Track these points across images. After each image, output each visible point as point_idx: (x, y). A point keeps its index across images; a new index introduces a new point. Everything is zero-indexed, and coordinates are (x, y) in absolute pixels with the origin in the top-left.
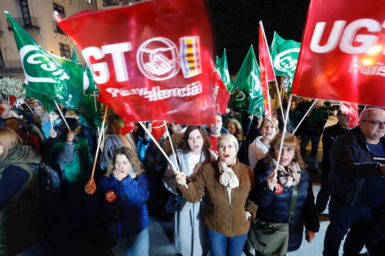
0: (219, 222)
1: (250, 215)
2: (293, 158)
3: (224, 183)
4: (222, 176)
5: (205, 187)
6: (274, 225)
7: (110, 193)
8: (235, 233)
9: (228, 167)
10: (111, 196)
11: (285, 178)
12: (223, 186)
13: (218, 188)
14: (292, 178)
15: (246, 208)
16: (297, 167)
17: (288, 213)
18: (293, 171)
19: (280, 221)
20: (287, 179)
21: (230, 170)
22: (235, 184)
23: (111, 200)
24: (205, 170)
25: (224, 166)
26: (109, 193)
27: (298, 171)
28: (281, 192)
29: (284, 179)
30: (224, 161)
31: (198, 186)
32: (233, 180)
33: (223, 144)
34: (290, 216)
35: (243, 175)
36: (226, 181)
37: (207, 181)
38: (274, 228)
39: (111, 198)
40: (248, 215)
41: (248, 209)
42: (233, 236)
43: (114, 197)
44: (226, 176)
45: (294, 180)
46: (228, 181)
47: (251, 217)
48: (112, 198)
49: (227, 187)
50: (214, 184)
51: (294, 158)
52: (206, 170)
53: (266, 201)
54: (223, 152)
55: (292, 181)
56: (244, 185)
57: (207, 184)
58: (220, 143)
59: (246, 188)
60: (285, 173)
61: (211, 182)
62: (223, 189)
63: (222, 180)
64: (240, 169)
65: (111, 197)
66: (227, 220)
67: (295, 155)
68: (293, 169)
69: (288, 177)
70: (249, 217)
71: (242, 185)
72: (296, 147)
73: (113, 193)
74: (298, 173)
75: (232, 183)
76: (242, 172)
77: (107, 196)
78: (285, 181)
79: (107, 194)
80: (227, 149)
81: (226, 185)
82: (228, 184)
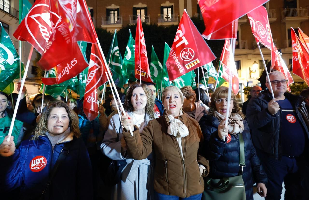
0: (172, 182)
1: (204, 168)
2: (233, 110)
3: (173, 132)
4: (171, 126)
5: (153, 142)
6: (229, 181)
7: (39, 159)
8: (191, 192)
9: (175, 119)
10: (39, 162)
11: (232, 126)
12: (172, 137)
13: (167, 140)
14: (238, 125)
15: (199, 161)
16: (239, 116)
17: (239, 164)
18: (237, 120)
19: (233, 175)
20: (234, 126)
21: (178, 121)
22: (185, 131)
23: (38, 168)
24: (151, 125)
25: (171, 118)
26: (37, 160)
27: (241, 119)
28: (230, 141)
29: (230, 127)
30: (170, 113)
31: (145, 140)
32: (182, 128)
33: (168, 95)
34: (242, 166)
35: (191, 126)
36: (175, 130)
37: (154, 134)
38: (229, 183)
39: (38, 166)
40: (202, 168)
41: (201, 161)
42: (188, 197)
43: (44, 164)
44: (174, 125)
45: (240, 127)
46: (178, 130)
47: (205, 170)
48: (40, 166)
49: (176, 137)
50: (162, 137)
51: (234, 108)
52: (153, 124)
53: (218, 153)
54: (168, 103)
55: (239, 128)
56: (193, 135)
57: (154, 138)
58: (166, 95)
59: (196, 138)
60: (230, 121)
61: (159, 136)
62: (172, 140)
63: (171, 130)
64: (187, 121)
65: (40, 164)
66: (181, 176)
67: (235, 105)
68: (235, 118)
69: (234, 124)
70: (203, 170)
71: (191, 135)
72: (233, 97)
73: (42, 159)
74: (241, 122)
75: (182, 131)
76: (189, 123)
77: (33, 163)
78: (233, 128)
79: (32, 161)
80: (173, 100)
81: (175, 135)
82: (177, 132)
